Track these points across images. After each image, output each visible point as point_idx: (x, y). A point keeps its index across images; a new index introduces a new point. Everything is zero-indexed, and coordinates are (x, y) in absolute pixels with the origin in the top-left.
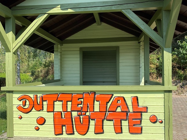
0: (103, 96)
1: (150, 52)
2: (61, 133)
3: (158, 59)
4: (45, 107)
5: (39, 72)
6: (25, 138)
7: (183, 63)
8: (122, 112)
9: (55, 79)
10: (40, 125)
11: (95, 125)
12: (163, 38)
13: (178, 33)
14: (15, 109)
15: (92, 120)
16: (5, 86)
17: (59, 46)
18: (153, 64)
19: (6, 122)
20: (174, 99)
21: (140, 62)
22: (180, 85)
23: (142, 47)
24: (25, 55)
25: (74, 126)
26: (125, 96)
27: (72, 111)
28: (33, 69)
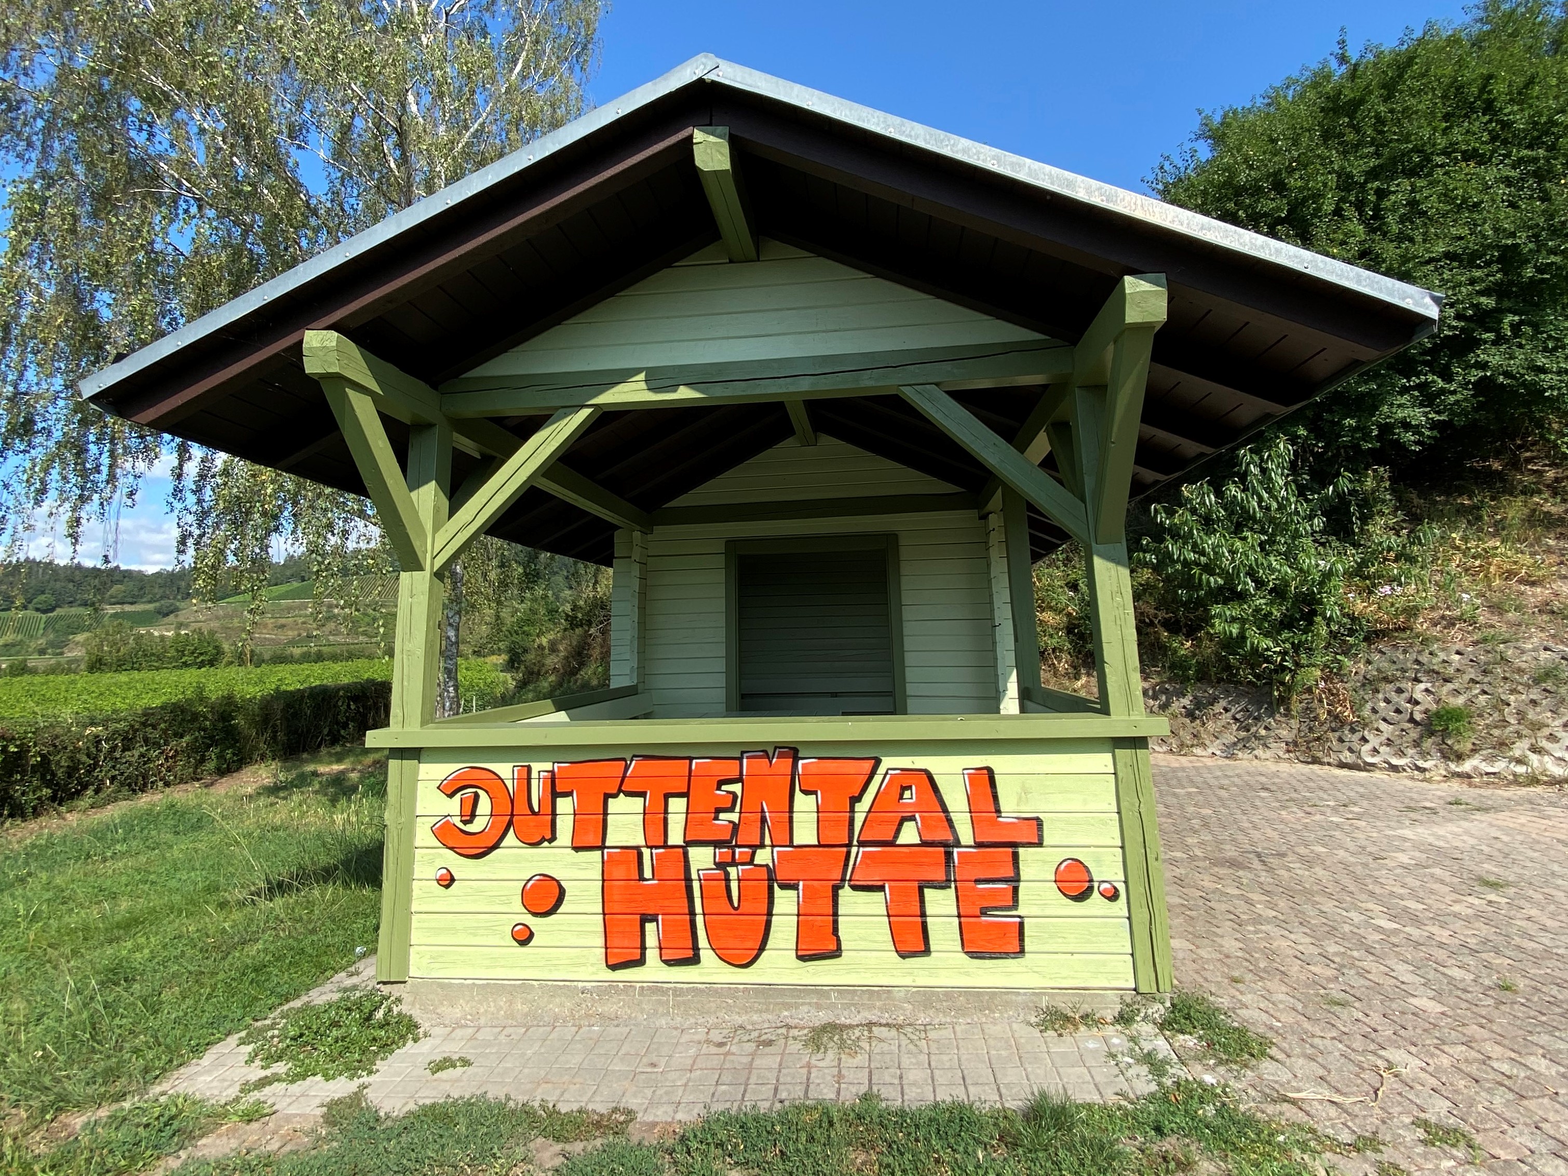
0: (832, 766)
1: (1036, 557)
2: (636, 955)
3: (1074, 587)
4: (565, 826)
5: (543, 648)
6: (462, 985)
7: (1185, 604)
8: (924, 844)
9: (615, 684)
10: (535, 914)
11: (798, 915)
12: (1083, 500)
13: (1149, 475)
14: (424, 836)
15: (782, 887)
16: (388, 725)
17: (637, 534)
18: (1051, 608)
19: (378, 901)
20: (1163, 775)
21: (991, 603)
22: (1184, 707)
23: (996, 538)
24: (485, 575)
25: (699, 920)
26: (935, 764)
27: (689, 843)
28: (515, 638)
